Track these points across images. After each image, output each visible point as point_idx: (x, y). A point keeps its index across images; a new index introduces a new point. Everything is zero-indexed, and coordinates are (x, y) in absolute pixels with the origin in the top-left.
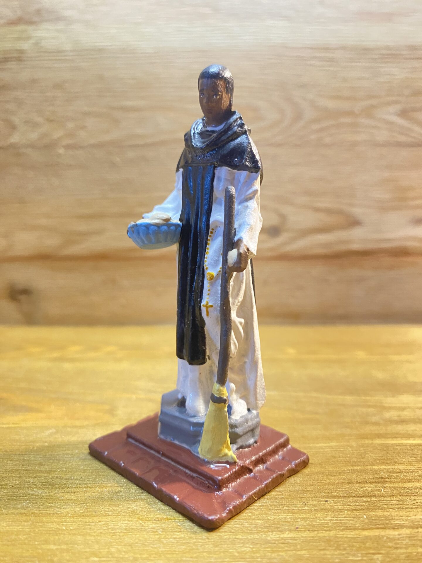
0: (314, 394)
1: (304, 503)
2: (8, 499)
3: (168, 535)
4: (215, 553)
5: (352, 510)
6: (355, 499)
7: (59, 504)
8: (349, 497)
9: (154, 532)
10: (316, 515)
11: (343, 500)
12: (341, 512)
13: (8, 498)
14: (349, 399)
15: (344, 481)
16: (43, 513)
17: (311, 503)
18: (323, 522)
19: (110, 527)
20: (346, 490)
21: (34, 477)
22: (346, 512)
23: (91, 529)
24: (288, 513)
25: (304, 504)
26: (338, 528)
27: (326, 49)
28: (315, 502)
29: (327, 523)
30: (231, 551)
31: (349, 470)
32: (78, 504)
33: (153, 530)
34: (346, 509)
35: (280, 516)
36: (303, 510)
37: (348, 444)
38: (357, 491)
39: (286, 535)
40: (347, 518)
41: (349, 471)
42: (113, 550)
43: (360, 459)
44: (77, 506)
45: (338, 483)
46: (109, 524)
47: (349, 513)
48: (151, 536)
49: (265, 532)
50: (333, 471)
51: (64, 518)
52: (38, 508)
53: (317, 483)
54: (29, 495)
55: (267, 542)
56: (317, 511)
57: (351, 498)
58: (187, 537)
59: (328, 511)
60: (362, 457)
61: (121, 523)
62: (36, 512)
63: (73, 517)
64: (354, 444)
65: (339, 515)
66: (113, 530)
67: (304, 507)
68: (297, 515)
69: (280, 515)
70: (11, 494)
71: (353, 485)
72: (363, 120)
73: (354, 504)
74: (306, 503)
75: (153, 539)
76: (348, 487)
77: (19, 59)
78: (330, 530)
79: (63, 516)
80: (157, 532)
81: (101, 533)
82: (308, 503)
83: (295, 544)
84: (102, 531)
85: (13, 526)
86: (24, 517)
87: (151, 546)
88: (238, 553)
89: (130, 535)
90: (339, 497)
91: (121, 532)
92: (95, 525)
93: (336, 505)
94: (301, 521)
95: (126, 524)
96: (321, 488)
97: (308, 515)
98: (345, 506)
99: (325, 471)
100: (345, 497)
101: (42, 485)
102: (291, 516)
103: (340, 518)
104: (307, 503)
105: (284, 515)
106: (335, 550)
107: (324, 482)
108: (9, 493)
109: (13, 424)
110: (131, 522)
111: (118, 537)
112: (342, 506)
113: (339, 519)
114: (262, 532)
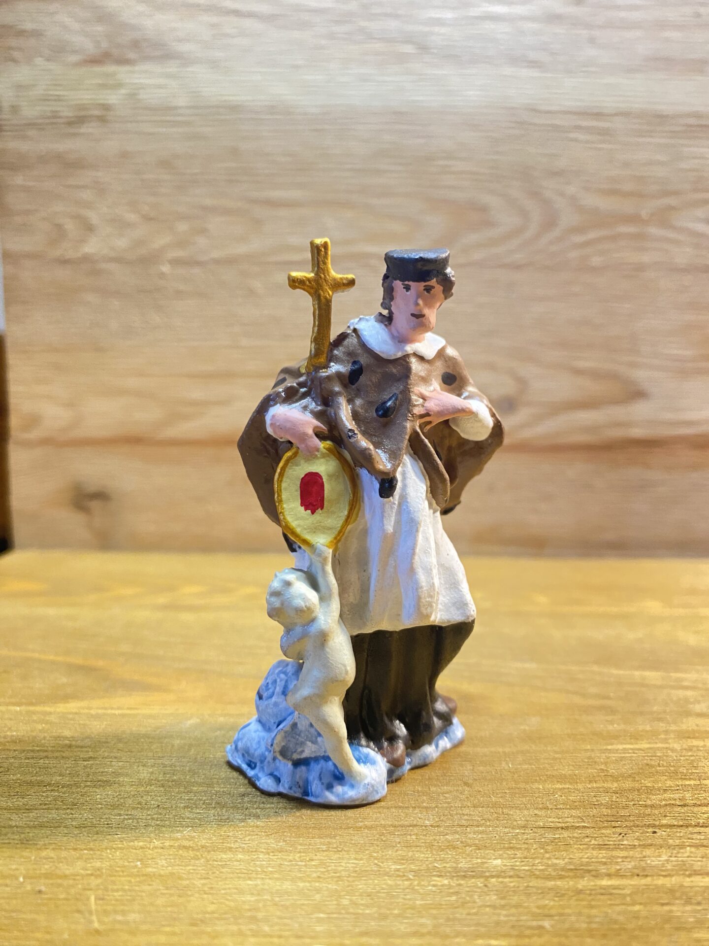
0: (595, 668)
1: (620, 834)
2: (158, 825)
3: (423, 880)
4: (503, 907)
5: (697, 846)
6: (698, 829)
7: (240, 833)
8: (687, 827)
9: (399, 876)
10: (644, 853)
11: (679, 830)
12: (681, 848)
13: (158, 822)
14: (653, 676)
15: (673, 802)
16: (219, 846)
17: (632, 835)
18: (657, 863)
19: (330, 868)
20: (681, 816)
21: (188, 792)
22: (688, 848)
23: (301, 871)
24: (600, 850)
25: (621, 836)
26: (682, 873)
27: (598, 115)
28: (637, 834)
29: (663, 865)
30: (526, 904)
31: (679, 786)
32: (269, 833)
33: (397, 873)
34: (687, 844)
35: (589, 854)
36: (622, 845)
37: (667, 745)
38: (699, 818)
39: (605, 882)
40: (692, 857)
41: (678, 788)
42: (345, 902)
43: (691, 769)
44: (270, 836)
45: (666, 805)
46: (328, 864)
47: (693, 849)
48: (399, 883)
49: (571, 878)
50: (653, 787)
51: (254, 853)
52: (210, 839)
53: (634, 805)
54: (188, 818)
55: (580, 892)
56: (645, 846)
57: (690, 829)
58: (454, 885)
59: (661, 847)
60: (693, 766)
61: (346, 863)
62: (207, 844)
63: (268, 854)
64: (677, 746)
65: (678, 853)
66: (335, 873)
67: (623, 841)
68: (615, 853)
69: (587, 853)
70: (160, 816)
71: (689, 808)
72: (653, 230)
73: (699, 837)
74: (623, 835)
75: (402, 887)
76: (683, 811)
77: (102, 120)
78: (669, 875)
79: (252, 852)
80: (404, 876)
81: (319, 877)
82: (627, 836)
83: (624, 896)
84: (318, 874)
85: (178, 865)
86: (190, 852)
87: (402, 896)
88: (538, 907)
89: (365, 880)
90: (672, 826)
91: (349, 876)
92: (305, 866)
93: (670, 839)
94: (623, 861)
95: (353, 863)
96: (642, 812)
97: (631, 852)
98: (685, 841)
99: (642, 787)
100: (682, 826)
101: (204, 804)
102: (605, 853)
103: (681, 857)
104: (626, 834)
105: (595, 853)
106: (685, 904)
107: (644, 803)
108: (155, 816)
109: (128, 709)
110: (362, 862)
111: (346, 883)
112: (680, 839)
113: (680, 859)
114: (567, 877)
